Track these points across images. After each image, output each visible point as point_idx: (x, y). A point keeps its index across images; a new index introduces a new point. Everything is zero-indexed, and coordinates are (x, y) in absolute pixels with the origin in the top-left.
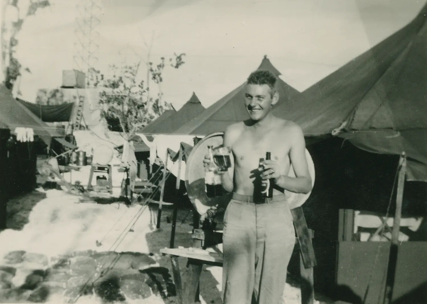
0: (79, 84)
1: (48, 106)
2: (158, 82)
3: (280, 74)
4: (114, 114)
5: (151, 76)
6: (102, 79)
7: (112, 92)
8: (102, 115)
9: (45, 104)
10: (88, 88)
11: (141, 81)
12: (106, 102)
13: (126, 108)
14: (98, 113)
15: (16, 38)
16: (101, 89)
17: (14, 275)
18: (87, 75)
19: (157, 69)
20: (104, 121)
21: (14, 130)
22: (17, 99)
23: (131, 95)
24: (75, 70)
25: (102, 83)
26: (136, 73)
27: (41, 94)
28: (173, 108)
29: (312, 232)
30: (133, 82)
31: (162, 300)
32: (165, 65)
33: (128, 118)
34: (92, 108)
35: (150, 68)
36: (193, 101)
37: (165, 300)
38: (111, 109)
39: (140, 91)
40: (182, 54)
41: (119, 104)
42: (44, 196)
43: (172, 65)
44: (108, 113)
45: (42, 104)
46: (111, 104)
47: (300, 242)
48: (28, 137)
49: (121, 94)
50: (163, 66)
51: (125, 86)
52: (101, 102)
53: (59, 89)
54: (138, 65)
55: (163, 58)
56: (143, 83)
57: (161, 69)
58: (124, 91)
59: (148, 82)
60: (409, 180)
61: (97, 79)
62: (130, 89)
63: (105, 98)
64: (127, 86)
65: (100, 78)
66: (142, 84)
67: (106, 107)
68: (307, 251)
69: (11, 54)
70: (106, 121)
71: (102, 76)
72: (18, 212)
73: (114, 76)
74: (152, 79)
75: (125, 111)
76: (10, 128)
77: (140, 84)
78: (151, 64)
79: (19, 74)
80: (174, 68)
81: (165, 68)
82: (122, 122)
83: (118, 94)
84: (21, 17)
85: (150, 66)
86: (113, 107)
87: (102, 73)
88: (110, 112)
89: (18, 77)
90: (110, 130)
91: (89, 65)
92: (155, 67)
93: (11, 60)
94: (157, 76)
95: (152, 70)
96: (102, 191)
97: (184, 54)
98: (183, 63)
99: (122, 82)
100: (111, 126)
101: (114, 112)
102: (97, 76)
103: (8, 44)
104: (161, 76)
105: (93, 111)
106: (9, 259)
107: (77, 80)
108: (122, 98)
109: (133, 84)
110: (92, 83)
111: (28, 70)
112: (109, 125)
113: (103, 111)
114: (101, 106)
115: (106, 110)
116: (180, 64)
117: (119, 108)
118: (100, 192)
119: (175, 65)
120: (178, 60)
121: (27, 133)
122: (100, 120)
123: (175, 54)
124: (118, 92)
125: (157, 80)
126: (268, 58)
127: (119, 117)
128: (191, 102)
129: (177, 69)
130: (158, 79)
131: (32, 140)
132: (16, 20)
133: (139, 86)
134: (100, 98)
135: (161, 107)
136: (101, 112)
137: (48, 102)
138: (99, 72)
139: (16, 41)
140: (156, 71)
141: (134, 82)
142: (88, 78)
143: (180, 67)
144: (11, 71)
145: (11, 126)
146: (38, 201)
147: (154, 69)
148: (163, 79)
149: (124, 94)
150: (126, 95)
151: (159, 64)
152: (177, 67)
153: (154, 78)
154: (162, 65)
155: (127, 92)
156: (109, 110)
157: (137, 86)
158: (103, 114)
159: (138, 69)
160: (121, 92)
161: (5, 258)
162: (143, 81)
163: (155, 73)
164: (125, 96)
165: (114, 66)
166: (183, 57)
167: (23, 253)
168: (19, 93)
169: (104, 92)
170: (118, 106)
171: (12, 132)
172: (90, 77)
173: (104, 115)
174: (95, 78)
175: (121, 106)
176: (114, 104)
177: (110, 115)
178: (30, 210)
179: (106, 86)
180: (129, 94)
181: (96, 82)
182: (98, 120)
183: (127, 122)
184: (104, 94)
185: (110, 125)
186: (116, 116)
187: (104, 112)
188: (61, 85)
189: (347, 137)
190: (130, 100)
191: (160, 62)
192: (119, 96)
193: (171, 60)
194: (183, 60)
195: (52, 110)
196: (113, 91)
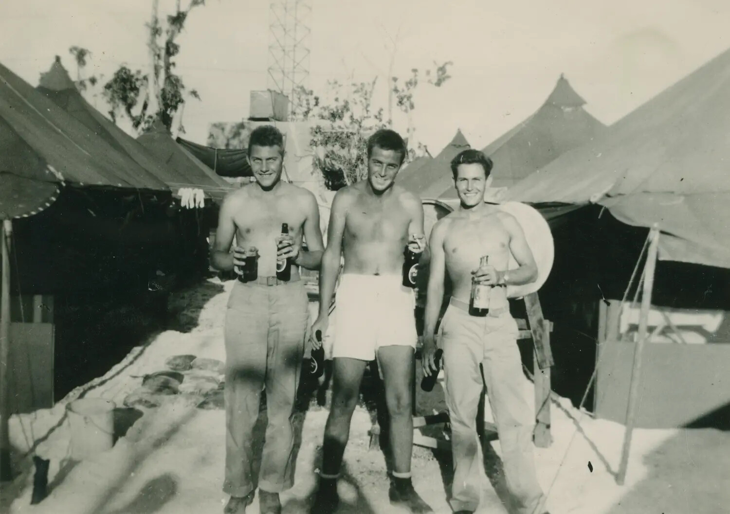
0: (278, 115)
1: (228, 150)
2: (406, 111)
3: (584, 103)
4: (334, 162)
5: (396, 100)
6: (317, 104)
7: (331, 128)
8: (315, 165)
9: (223, 147)
10: (292, 119)
11: (378, 109)
12: (321, 144)
13: (355, 152)
14: (308, 162)
15: (176, 41)
16: (314, 121)
17: (181, 381)
18: (290, 98)
19: (405, 89)
20: (320, 175)
21: (177, 191)
22: (179, 140)
23: (362, 131)
24: (269, 90)
25: (316, 111)
26: (371, 96)
27: (216, 132)
28: (429, 154)
29: (551, 325)
30: (365, 111)
31: (367, 412)
32: (419, 82)
33: (357, 170)
34: (299, 154)
35: (393, 87)
36: (458, 143)
37: (372, 413)
38: (329, 155)
39: (376, 126)
40: (446, 63)
41: (343, 147)
42: (220, 289)
43: (430, 81)
44: (325, 161)
45: (219, 148)
46: (329, 147)
47: (533, 336)
48: (197, 201)
49: (346, 131)
50: (416, 83)
51: (352, 117)
52: (314, 143)
53: (246, 121)
54: (374, 83)
55: (415, 71)
56: (382, 112)
57: (412, 88)
58: (351, 126)
59: (390, 111)
60: (661, 259)
61: (308, 104)
62: (360, 123)
63: (319, 137)
64: (355, 117)
65: (313, 102)
66: (380, 113)
67: (321, 152)
68: (541, 348)
69: (167, 68)
70: (321, 175)
71: (317, 99)
72: (183, 309)
73: (337, 100)
74: (398, 105)
75: (353, 159)
76: (171, 189)
77: (377, 114)
78: (395, 79)
79: (181, 101)
80: (434, 86)
81: (418, 85)
82: (348, 176)
83: (340, 130)
84: (182, 10)
85: (393, 83)
86: (333, 152)
87: (315, 94)
88: (328, 160)
89: (180, 106)
90: (328, 189)
91: (293, 82)
92: (401, 85)
93: (169, 77)
94: (405, 100)
95: (396, 90)
96: (309, 283)
97: (451, 63)
98: (448, 77)
99: (348, 110)
100: (330, 183)
101: (334, 159)
102: (307, 100)
103: (163, 53)
104: (412, 100)
105: (301, 157)
106: (173, 365)
107: (274, 108)
108: (348, 137)
109: (366, 115)
110: (300, 111)
111: (194, 93)
112: (327, 181)
113: (316, 157)
114: (313, 149)
115: (322, 157)
116: (444, 79)
117: (343, 153)
118: (306, 285)
119: (435, 80)
120: (440, 73)
121: (195, 195)
122: (312, 173)
123: (435, 63)
124: (340, 127)
125: (406, 107)
126: (565, 77)
127: (342, 167)
128: (455, 145)
129: (437, 88)
130: (407, 104)
131: (202, 205)
132: (174, 14)
133: (376, 117)
134: (312, 138)
135: (412, 151)
136: (313, 159)
137: (227, 145)
138: (311, 93)
139: (176, 48)
140: (403, 91)
141: (367, 111)
142: (292, 103)
143: (444, 84)
144: (169, 96)
145: (172, 185)
146: (212, 296)
147: (400, 89)
148: (415, 105)
149: (350, 131)
150: (354, 131)
151: (408, 80)
152: (438, 84)
153: (401, 102)
154: (413, 81)
155: (356, 126)
156: (327, 156)
157: (373, 117)
158: (317, 162)
159: (373, 88)
160: (347, 128)
161: (169, 363)
162: (382, 110)
163: (402, 94)
164: (352, 134)
165: (336, 83)
166: (448, 68)
167: (192, 358)
168: (181, 129)
169: (319, 128)
170: (341, 149)
171: (173, 195)
172: (296, 101)
173: (318, 164)
174: (304, 103)
175: (346, 149)
176: (335, 146)
177: (328, 165)
178: (201, 307)
179: (323, 117)
180: (358, 130)
181: (306, 110)
182: (309, 172)
183: (356, 176)
184: (318, 130)
185: (329, 181)
186: (337, 166)
187: (319, 160)
188: (248, 116)
189: (607, 204)
190: (360, 139)
191: (410, 76)
192: (342, 133)
193: (428, 73)
194: (448, 73)
195: (234, 157)
196: (332, 126)
